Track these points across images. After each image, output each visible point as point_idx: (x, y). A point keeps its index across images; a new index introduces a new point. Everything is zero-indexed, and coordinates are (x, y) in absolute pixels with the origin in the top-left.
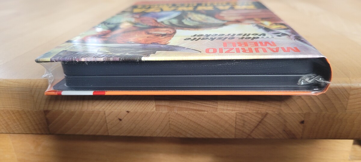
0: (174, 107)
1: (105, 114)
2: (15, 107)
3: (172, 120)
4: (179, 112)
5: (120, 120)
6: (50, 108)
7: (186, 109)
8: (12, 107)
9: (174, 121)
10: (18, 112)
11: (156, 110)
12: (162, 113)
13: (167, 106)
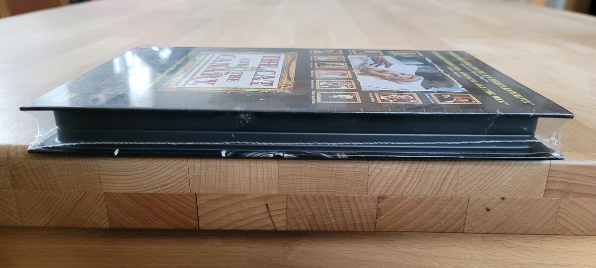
0: (569, 192)
1: (468, 202)
2: (334, 191)
3: (562, 210)
4: (574, 200)
5: (488, 210)
6: (388, 194)
7: (586, 195)
8: (331, 190)
9: (564, 211)
10: (338, 198)
11: (544, 197)
12: (551, 200)
13: (561, 191)
